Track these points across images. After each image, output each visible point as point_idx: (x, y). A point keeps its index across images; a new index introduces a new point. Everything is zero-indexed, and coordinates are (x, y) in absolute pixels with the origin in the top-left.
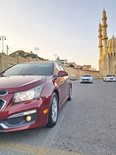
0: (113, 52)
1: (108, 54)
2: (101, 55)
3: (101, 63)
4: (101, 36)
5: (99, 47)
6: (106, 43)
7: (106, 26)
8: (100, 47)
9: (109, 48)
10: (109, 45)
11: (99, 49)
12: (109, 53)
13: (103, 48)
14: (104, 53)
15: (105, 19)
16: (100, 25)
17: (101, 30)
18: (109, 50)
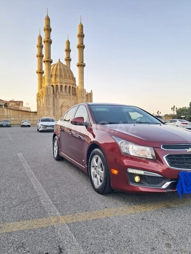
0: (59, 85)
1: (52, 86)
2: (41, 87)
3: (41, 99)
4: (40, 56)
5: (37, 73)
6: (49, 69)
7: (49, 42)
8: (40, 73)
9: (54, 77)
10: (54, 73)
11: (37, 76)
12: (54, 85)
13: (43, 75)
14: (46, 84)
15: (48, 30)
16: (40, 38)
17: (41, 47)
18: (53, 79)
